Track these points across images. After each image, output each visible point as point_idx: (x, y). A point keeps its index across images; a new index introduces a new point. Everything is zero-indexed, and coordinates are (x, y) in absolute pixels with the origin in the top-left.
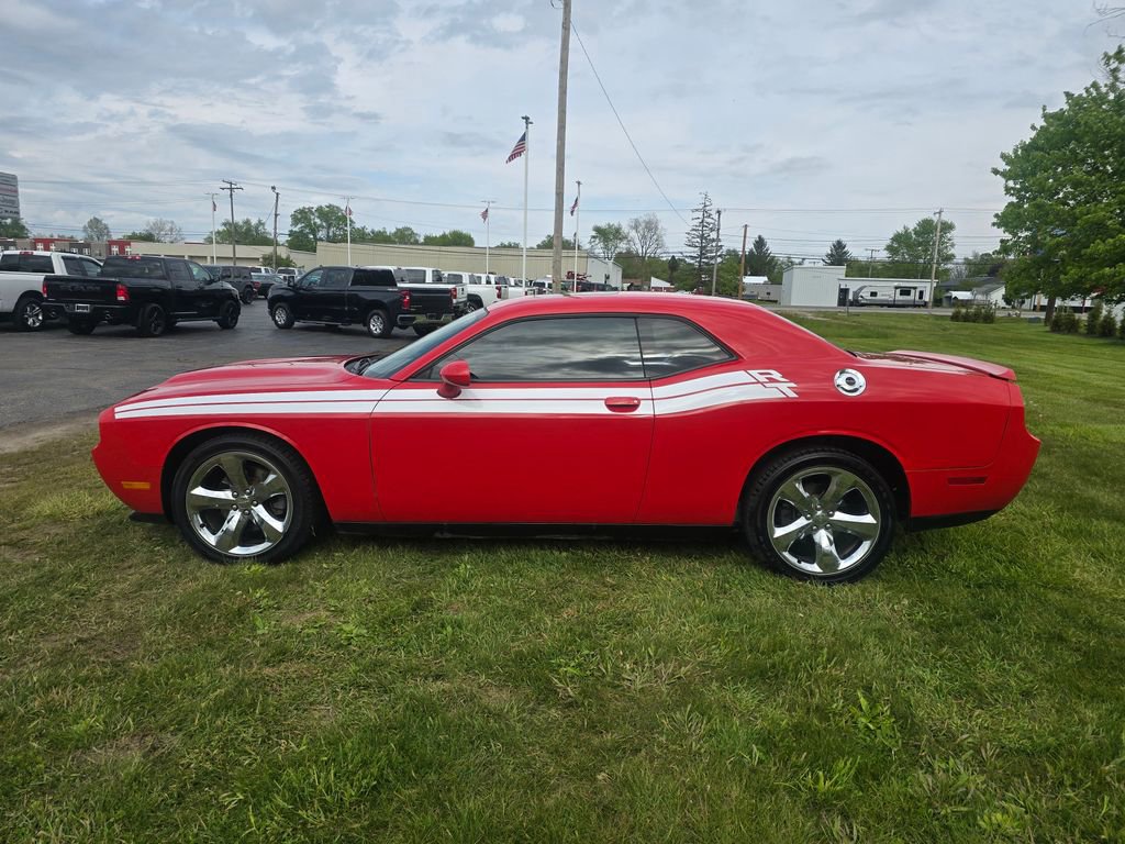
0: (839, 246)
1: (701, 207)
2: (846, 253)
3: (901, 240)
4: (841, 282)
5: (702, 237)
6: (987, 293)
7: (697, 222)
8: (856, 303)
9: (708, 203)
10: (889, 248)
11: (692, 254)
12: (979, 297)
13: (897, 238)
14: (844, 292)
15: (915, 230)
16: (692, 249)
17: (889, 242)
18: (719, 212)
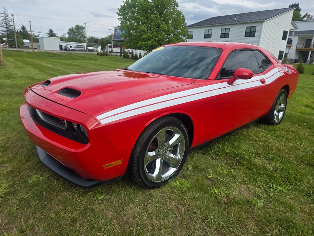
0: (51, 31)
1: (3, 12)
2: (54, 33)
3: (71, 31)
4: (60, 43)
5: (6, 24)
6: (97, 48)
7: (3, 18)
8: (66, 49)
9: (6, 11)
10: (68, 33)
11: (3, 30)
12: (95, 49)
13: (70, 30)
14: (61, 46)
15: (75, 28)
16: (3, 28)
17: (68, 31)
18: (12, 15)
